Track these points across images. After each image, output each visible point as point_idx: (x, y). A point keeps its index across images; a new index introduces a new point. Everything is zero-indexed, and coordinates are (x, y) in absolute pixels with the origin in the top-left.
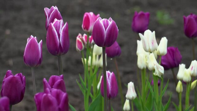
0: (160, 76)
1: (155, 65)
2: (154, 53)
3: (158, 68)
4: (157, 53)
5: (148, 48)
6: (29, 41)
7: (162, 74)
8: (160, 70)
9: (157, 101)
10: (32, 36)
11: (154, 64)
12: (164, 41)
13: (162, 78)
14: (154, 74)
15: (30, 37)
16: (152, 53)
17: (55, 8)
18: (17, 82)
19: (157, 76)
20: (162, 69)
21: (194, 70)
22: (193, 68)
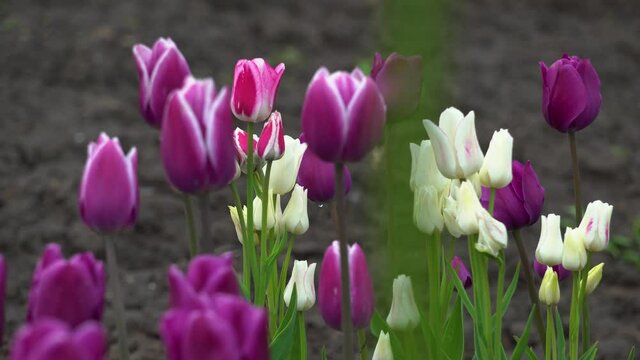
0: (496, 254)
1: (478, 218)
2: (471, 181)
3: (488, 229)
4: (481, 181)
5: (453, 166)
6: (94, 152)
7: (502, 245)
8: (495, 234)
9: (487, 332)
10: (104, 137)
11: (477, 215)
12: (502, 140)
13: (500, 259)
14: (479, 246)
15: (97, 140)
16: (468, 181)
17: (169, 44)
18: (78, 280)
19: (486, 254)
20: (500, 232)
21: (597, 232)
22: (594, 226)
